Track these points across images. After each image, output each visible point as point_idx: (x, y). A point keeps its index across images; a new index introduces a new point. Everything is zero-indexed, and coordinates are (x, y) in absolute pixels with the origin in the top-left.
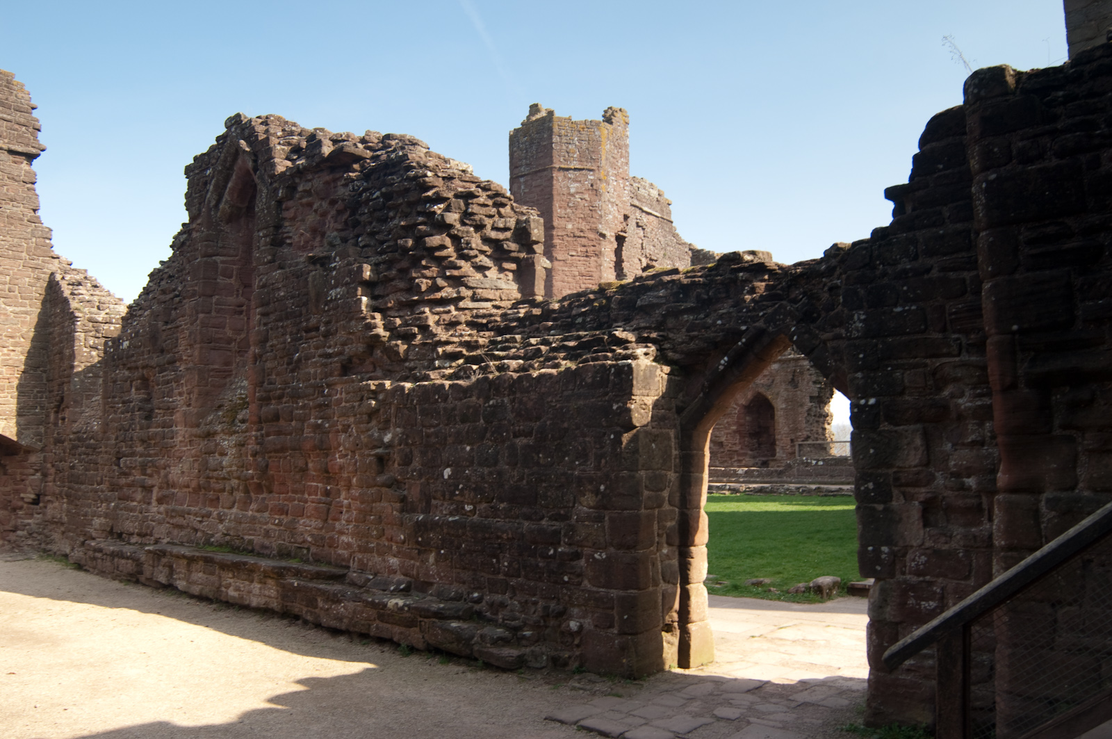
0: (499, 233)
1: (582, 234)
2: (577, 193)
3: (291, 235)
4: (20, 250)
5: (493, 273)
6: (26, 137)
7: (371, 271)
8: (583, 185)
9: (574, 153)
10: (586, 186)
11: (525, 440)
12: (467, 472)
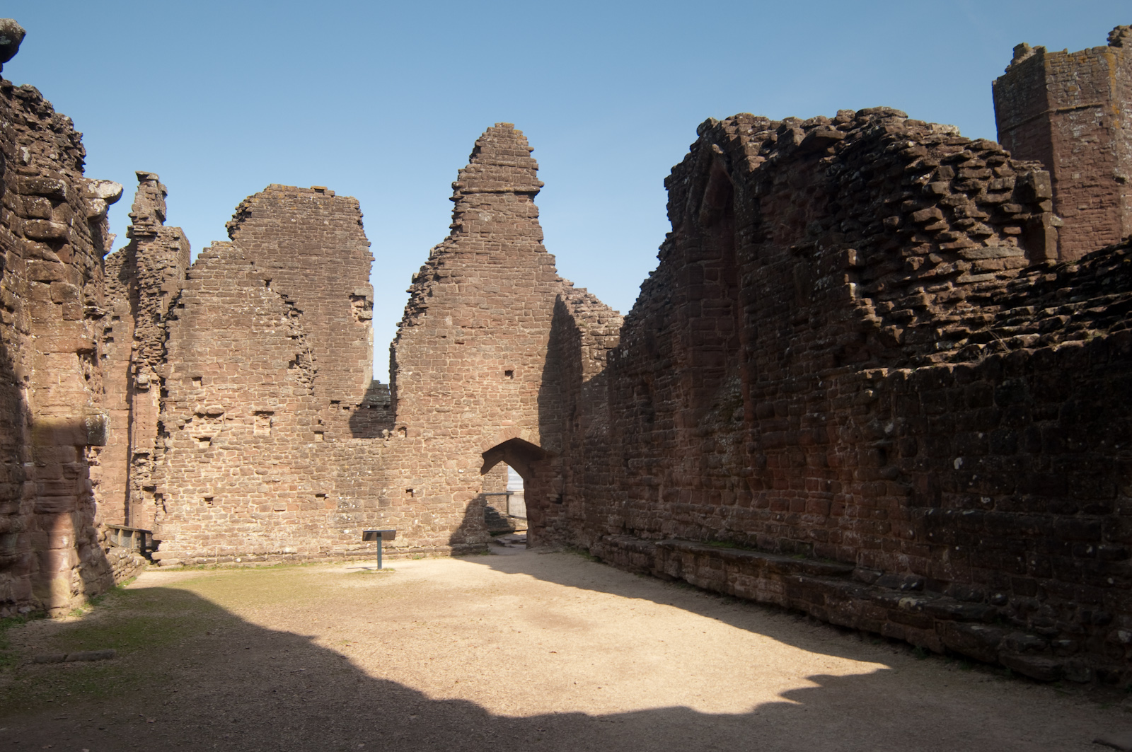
0: (997, 195)
1: (1093, 183)
2: (1083, 136)
3: (771, 229)
4: (531, 277)
5: (993, 241)
6: (527, 178)
7: (857, 255)
8: (1090, 125)
9: (1075, 90)
10: (1094, 126)
11: (1048, 424)
12: (981, 461)
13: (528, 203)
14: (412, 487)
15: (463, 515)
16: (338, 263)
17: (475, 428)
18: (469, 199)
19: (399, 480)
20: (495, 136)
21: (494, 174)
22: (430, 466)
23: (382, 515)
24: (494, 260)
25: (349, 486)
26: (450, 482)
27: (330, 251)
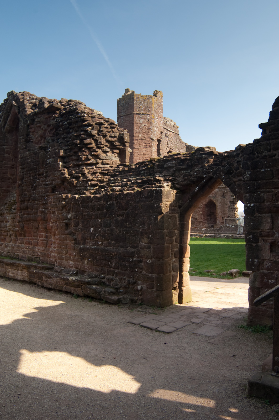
0: (112, 138)
1: (145, 139)
2: (143, 123)
3: (32, 138)
5: (110, 154)
7: (63, 152)
8: (145, 120)
9: (142, 108)
10: (147, 121)
11: (121, 218)
12: (99, 229)
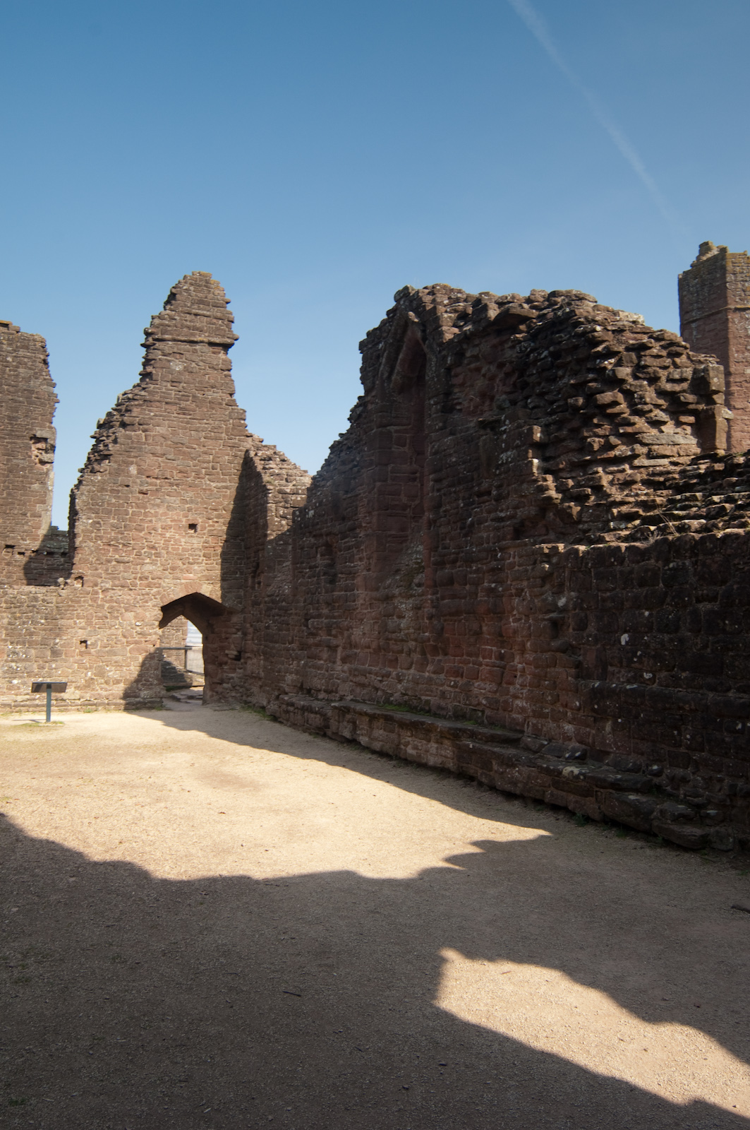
0: (675, 385)
3: (460, 401)
4: (220, 431)
5: (669, 428)
6: (222, 330)
7: (542, 432)
11: (709, 606)
12: (646, 638)
13: (222, 355)
14: (87, 638)
15: (138, 668)
16: (20, 402)
17: (155, 581)
18: (161, 347)
19: (74, 630)
20: (191, 284)
21: (188, 323)
22: (107, 618)
23: (54, 666)
24: (184, 411)
25: (20, 635)
26: (126, 634)
27: (12, 389)
